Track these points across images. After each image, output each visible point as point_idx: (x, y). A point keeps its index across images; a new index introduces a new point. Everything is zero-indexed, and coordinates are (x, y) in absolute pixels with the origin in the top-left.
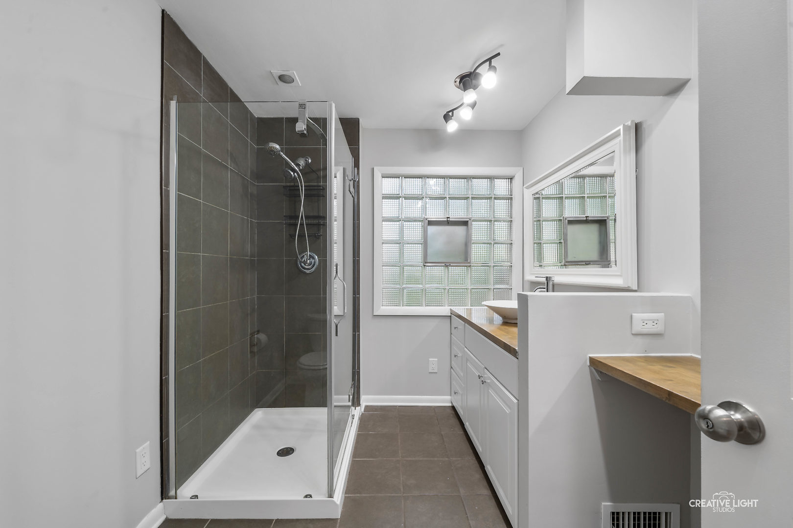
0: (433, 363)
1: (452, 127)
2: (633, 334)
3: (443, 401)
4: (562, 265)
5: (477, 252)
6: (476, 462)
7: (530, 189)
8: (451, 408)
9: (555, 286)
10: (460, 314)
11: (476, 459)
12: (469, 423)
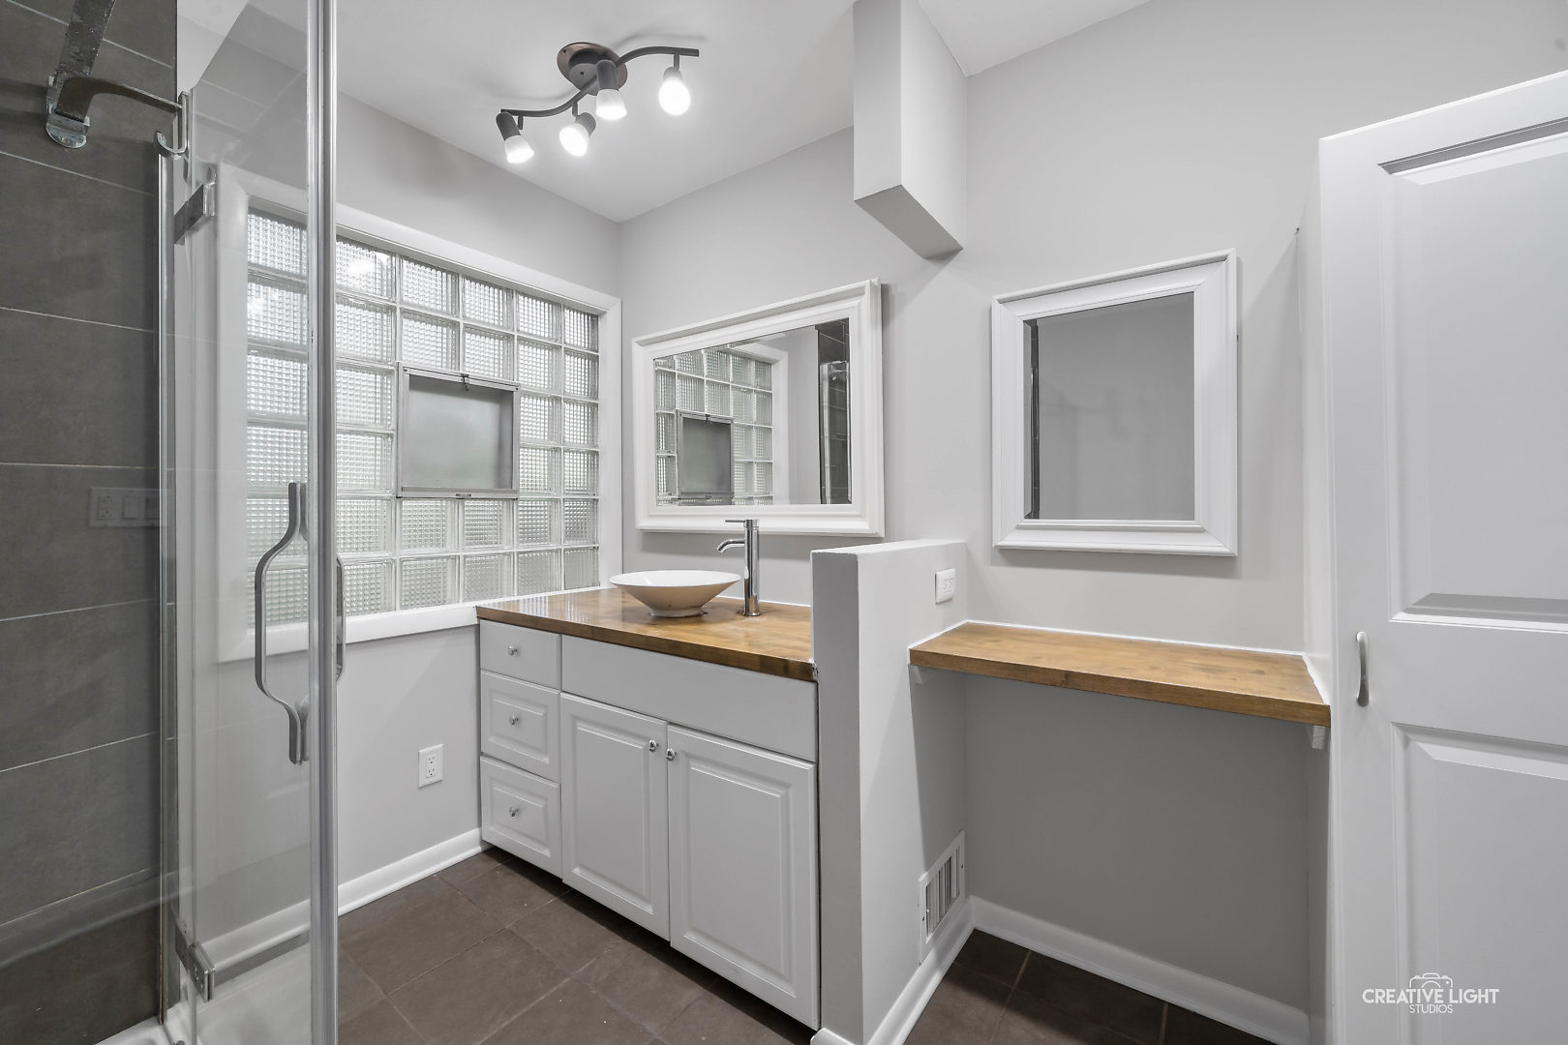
0: (432, 758)
1: (519, 154)
2: (937, 603)
3: (463, 846)
4: (673, 499)
5: (531, 466)
6: (630, 944)
7: (648, 346)
8: (485, 856)
9: (760, 538)
10: (530, 614)
11: (624, 938)
12: (583, 867)
